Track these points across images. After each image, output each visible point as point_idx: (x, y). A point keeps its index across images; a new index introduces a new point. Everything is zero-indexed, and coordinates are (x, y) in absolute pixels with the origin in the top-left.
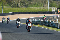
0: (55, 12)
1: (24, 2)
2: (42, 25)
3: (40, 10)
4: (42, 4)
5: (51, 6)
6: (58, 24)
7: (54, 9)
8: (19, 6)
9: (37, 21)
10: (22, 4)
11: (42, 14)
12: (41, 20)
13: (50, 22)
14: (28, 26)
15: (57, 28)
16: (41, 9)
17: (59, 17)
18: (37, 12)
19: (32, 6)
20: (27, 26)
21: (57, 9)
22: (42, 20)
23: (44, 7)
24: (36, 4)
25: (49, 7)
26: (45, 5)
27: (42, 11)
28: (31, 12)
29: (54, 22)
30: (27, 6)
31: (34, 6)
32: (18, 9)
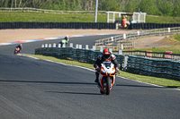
0: (115, 24)
2: (78, 59)
3: (74, 18)
4: (79, 1)
5: (103, 7)
6: (122, 58)
7: (111, 17)
8: (14, 7)
9: (63, 50)
10: (23, 2)
12: (74, 46)
13: (101, 51)
14: (103, 74)
16: (77, 14)
17: (125, 37)
18: (63, 24)
19: (51, 6)
20: (99, 72)
21: (120, 16)
22: (77, 47)
23: (83, 9)
25: (99, 9)
26: (87, 4)
27: (79, 21)
28: (47, 23)
30: (38, 6)
31: (56, 6)
32: (12, 15)
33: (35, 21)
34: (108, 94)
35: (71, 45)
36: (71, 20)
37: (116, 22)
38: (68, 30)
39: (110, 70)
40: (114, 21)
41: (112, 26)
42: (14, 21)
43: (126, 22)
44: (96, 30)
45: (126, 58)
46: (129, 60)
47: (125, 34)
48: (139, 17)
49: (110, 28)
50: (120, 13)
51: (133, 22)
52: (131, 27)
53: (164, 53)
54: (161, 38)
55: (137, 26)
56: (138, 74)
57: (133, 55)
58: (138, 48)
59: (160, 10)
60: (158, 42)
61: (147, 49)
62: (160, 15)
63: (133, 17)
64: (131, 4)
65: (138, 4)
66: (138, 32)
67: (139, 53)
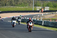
1: (11, 2)
3: (26, 9)
4: (28, 4)
5: (35, 6)
6: (42, 22)
7: (38, 8)
8: (7, 6)
10: (10, 4)
11: (27, 13)
12: (26, 18)
13: (35, 19)
15: (41, 25)
17: (43, 15)
18: (23, 11)
19: (19, 5)
21: (41, 8)
23: (29, 6)
24: (22, 3)
25: (34, 6)
26: (30, 5)
27: (28, 10)
28: (18, 11)
29: (38, 20)
30: (14, 6)
31: (20, 5)
32: (6, 9)
33: (14, 10)
34: (31, 32)
35: (25, 18)
36: (25, 10)
37: (40, 10)
38: (24, 13)
39: (31, 24)
40: (39, 10)
41: (38, 11)
42: (7, 10)
43: (43, 10)
44: (33, 13)
45: (43, 22)
46: (44, 22)
47: (43, 14)
48: (47, 8)
49: (38, 12)
50: (41, 7)
51: (45, 10)
52: (44, 12)
53: (55, 20)
54: (54, 15)
55: (47, 11)
56: (47, 27)
57: (45, 21)
58: (47, 18)
59: (54, 6)
60: (53, 16)
61: (50, 19)
62: (54, 7)
63: (45, 8)
64: (44, 4)
65: (46, 4)
66: (47, 13)
67: (47, 20)
